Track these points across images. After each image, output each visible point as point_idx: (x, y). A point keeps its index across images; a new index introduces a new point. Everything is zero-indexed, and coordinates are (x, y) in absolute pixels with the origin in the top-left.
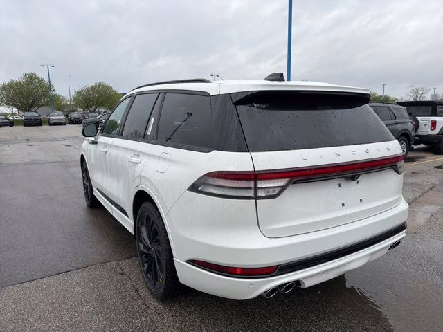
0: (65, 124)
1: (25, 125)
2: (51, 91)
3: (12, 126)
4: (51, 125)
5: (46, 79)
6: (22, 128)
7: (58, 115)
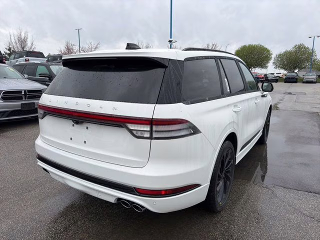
0: (315, 83)
1: (285, 82)
2: (312, 56)
3: (276, 82)
4: (304, 83)
5: (311, 48)
6: (283, 84)
7: (311, 76)
